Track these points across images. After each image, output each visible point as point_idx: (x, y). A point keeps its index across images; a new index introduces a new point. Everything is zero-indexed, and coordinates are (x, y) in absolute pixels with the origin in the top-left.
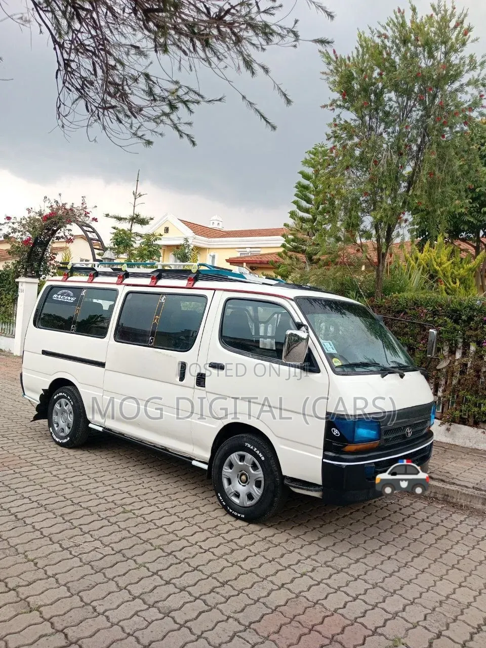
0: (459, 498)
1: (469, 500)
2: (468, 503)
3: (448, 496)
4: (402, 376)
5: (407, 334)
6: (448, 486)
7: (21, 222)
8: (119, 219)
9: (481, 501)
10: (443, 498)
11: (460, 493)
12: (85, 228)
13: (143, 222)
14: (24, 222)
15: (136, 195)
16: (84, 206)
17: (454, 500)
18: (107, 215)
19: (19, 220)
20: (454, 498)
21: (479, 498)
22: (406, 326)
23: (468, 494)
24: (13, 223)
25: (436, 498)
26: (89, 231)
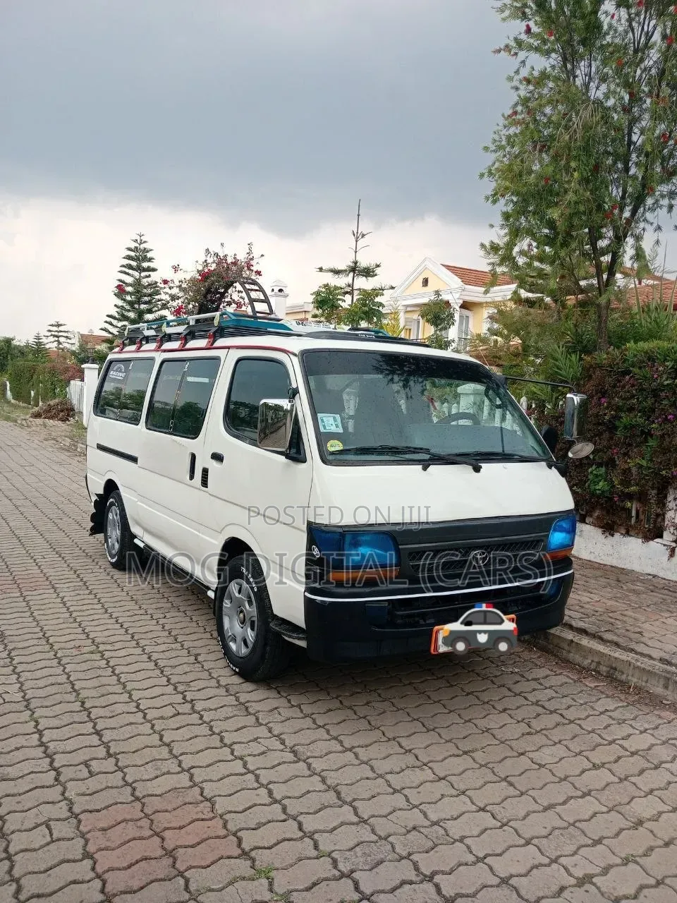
0: (630, 673)
1: (645, 679)
2: (644, 684)
3: (615, 669)
4: (477, 469)
5: (634, 409)
6: (618, 654)
7: (180, 286)
8: (337, 272)
9: (662, 682)
10: (608, 672)
11: (632, 667)
12: (248, 286)
13: (368, 273)
14: (184, 285)
15: (358, 236)
16: (251, 257)
17: (624, 677)
18: (321, 269)
19: (177, 283)
20: (623, 673)
21: (660, 676)
22: (633, 396)
23: (644, 669)
24: (170, 288)
25: (598, 672)
26: (252, 290)
